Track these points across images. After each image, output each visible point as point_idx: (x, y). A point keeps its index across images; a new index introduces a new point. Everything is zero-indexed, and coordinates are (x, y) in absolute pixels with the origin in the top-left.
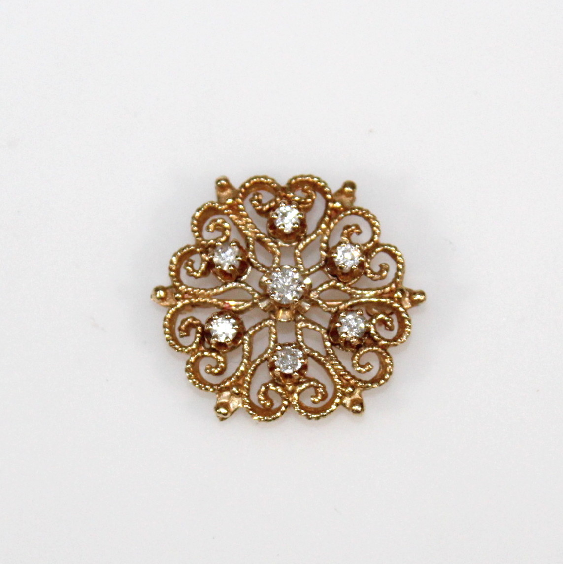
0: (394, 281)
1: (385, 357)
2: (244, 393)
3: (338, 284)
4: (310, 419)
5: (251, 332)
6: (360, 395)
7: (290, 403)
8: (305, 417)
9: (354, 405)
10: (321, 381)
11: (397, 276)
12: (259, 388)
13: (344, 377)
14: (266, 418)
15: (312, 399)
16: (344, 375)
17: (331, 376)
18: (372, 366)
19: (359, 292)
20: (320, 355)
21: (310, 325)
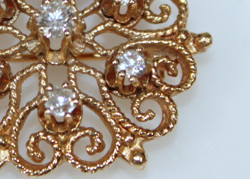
0: (177, 23)
1: (168, 105)
2: (13, 144)
3: (115, 25)
4: (86, 171)
5: (18, 78)
6: (141, 145)
7: (62, 154)
8: (80, 170)
9: (134, 155)
10: (97, 129)
11: (179, 18)
12: (28, 139)
13: (123, 124)
14: (35, 172)
15: (88, 149)
16: (123, 122)
17: (108, 124)
18: (154, 114)
19: (138, 34)
20: (94, 100)
21: (84, 69)
